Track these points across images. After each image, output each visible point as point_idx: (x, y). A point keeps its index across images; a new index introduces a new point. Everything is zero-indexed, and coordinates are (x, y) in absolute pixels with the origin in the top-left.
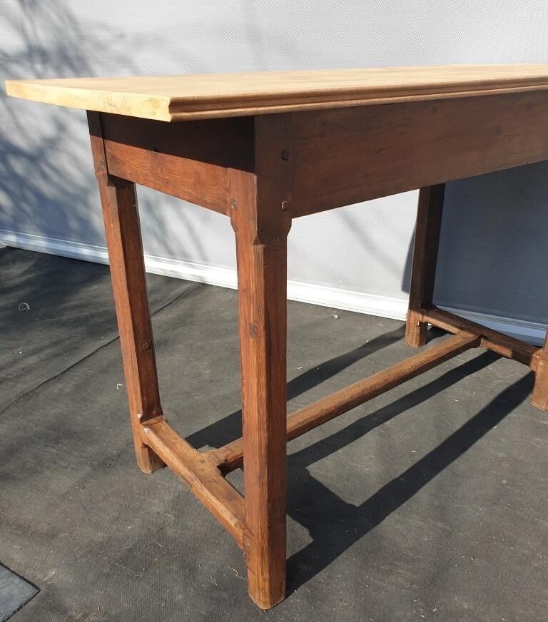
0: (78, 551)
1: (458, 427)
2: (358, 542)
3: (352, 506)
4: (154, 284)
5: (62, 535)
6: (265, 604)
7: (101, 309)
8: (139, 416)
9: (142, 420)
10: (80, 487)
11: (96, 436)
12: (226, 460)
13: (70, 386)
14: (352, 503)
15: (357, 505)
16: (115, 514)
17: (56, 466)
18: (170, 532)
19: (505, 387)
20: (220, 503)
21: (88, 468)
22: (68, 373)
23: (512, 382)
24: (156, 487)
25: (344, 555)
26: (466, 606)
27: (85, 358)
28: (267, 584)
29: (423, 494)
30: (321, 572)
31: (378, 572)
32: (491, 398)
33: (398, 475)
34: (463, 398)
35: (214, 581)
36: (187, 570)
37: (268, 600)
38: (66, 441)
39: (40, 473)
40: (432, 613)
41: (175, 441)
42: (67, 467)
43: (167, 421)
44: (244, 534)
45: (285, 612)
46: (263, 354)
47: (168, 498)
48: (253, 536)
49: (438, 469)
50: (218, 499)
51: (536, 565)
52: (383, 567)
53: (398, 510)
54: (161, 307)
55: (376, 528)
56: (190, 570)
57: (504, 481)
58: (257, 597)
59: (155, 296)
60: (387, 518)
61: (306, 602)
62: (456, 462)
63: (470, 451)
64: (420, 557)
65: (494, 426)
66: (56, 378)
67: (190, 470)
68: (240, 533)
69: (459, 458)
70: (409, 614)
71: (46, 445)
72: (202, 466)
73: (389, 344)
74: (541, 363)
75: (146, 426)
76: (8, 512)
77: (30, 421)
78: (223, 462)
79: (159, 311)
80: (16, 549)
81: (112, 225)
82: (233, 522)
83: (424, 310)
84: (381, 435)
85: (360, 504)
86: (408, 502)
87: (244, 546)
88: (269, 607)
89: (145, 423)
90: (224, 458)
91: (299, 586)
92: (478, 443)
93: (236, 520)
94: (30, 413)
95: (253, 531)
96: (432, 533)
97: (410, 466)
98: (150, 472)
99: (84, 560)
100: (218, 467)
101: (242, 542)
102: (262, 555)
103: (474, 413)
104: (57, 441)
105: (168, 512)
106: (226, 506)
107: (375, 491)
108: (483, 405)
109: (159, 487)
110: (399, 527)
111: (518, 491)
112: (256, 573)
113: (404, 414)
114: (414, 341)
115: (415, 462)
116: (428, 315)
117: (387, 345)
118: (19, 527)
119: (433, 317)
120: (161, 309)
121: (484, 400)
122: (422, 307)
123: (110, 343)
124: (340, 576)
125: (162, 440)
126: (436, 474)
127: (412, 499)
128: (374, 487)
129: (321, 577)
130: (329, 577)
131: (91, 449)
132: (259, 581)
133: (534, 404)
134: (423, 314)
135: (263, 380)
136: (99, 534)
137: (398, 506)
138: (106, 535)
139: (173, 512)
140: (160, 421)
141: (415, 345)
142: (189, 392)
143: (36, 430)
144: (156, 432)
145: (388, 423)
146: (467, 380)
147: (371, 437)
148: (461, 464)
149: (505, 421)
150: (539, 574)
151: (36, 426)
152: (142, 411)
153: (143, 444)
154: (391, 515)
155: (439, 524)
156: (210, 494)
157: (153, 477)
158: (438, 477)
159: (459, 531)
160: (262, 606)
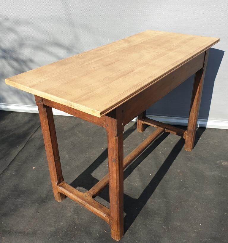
0: (47, 236)
1: (163, 162)
2: (141, 211)
3: (136, 199)
4: (29, 117)
5: (39, 232)
6: (118, 239)
7: (11, 133)
8: (57, 183)
9: (58, 184)
10: (37, 213)
11: (34, 191)
12: (94, 194)
13: (14, 171)
14: (135, 198)
15: (137, 198)
16: (55, 220)
17: (23, 206)
18: (77, 222)
19: (175, 144)
20: (98, 210)
21: (37, 204)
22: (10, 166)
23: (177, 142)
24: (65, 206)
25: (138, 217)
26: (178, 224)
27: (15, 158)
28: (119, 233)
29: (157, 190)
30: (132, 224)
31: (150, 220)
32: (171, 149)
33: (147, 185)
34: (162, 151)
35: (99, 236)
36: (88, 234)
37: (119, 238)
38: (23, 195)
39: (18, 210)
40: (169, 229)
41: (73, 190)
42: (28, 206)
43: (66, 183)
44: (110, 219)
45: (125, 240)
46: (118, 167)
47: (72, 210)
48: (114, 219)
49: (160, 180)
50: (97, 209)
51: (195, 207)
52: (151, 218)
53: (151, 197)
54: (37, 128)
55: (145, 205)
56: (89, 233)
57: (182, 180)
58: (115, 237)
59: (31, 123)
60: (148, 201)
61: (130, 235)
62: (165, 176)
63: (168, 171)
64: (161, 212)
65: (174, 160)
66: (7, 169)
67: (83, 200)
68: (108, 219)
69: (166, 174)
70: (162, 231)
71: (15, 199)
72: (86, 198)
73: (132, 132)
74: (187, 136)
75: (60, 186)
76: (13, 228)
77: (4, 190)
78: (93, 195)
79: (36, 131)
80: (24, 241)
81: (45, 121)
82: (104, 216)
83: (143, 119)
84: (138, 170)
85: (138, 198)
86: (153, 194)
87: (110, 223)
88: (119, 240)
89: (59, 185)
90: (93, 193)
91: (127, 231)
92: (171, 167)
93: (105, 215)
94: (2, 186)
95: (114, 218)
96: (163, 203)
97: (151, 180)
98: (61, 201)
99: (51, 239)
100: (92, 197)
101: (109, 222)
102: (117, 225)
103: (167, 156)
104: (19, 196)
105: (74, 215)
106: (100, 211)
107: (142, 192)
108: (169, 153)
109: (67, 206)
110: (152, 203)
111: (186, 183)
112: (115, 230)
113: (144, 161)
114: (141, 130)
115: (152, 179)
116: (145, 121)
117: (131, 133)
118: (20, 233)
119: (147, 122)
120: (37, 129)
121: (169, 151)
122: (143, 118)
123: (22, 149)
124: (138, 224)
125: (68, 190)
126: (160, 182)
127: (154, 192)
128: (141, 190)
129: (132, 226)
130: (135, 225)
131: (34, 197)
132: (116, 232)
133: (186, 150)
134: (143, 121)
135: (118, 174)
136: (52, 228)
137: (150, 196)
138: (55, 228)
139: (75, 215)
140: (64, 183)
141: (141, 132)
142: (64, 166)
143: (9, 193)
144: (64, 188)
145: (139, 165)
146: (162, 143)
147: (135, 172)
148: (167, 176)
149: (177, 158)
150: (197, 209)
151: (8, 191)
152: (57, 181)
153: (59, 192)
154: (149, 200)
155: (165, 200)
156: (93, 208)
157: (63, 203)
158: (160, 183)
159: (171, 201)
160: (117, 240)
